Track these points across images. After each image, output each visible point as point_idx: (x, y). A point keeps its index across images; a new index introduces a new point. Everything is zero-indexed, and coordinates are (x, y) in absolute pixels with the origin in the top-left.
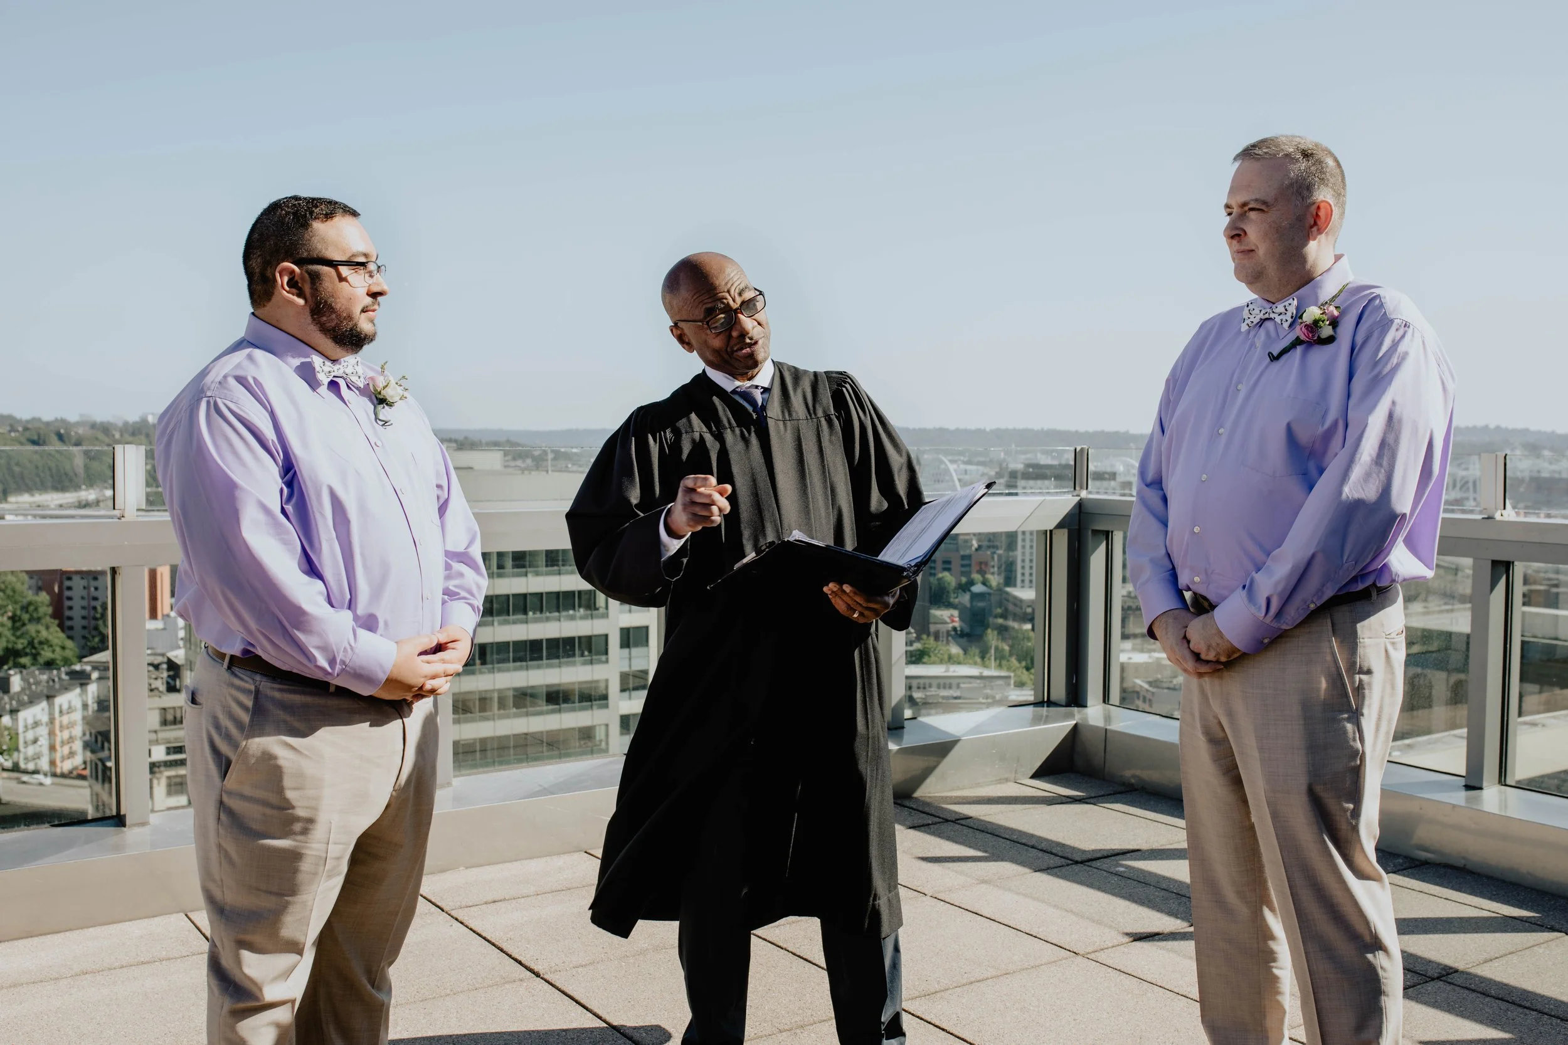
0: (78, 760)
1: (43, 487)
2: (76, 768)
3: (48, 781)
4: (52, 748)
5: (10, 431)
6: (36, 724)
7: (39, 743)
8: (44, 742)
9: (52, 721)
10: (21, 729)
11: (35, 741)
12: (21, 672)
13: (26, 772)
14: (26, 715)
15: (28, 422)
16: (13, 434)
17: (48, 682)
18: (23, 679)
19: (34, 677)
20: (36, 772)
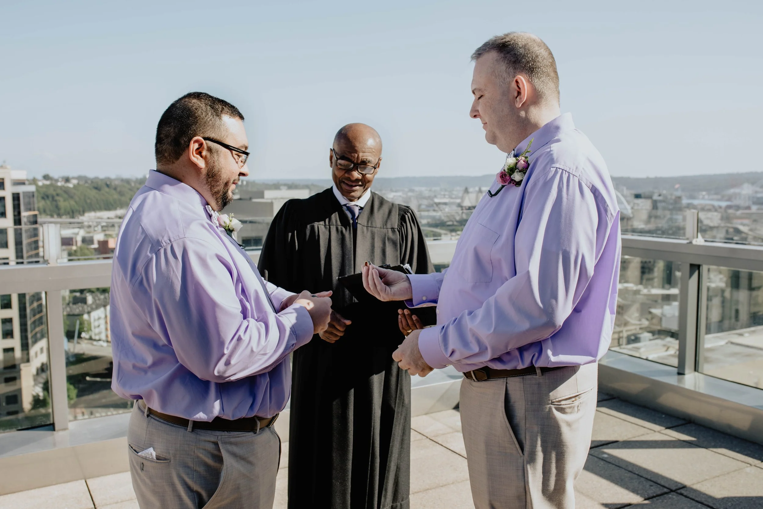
1: (100, 209)
3: (105, 344)
5: (85, 183)
6: (99, 318)
10: (92, 320)
11: (99, 326)
12: (92, 295)
13: (95, 340)
14: (95, 314)
15: (93, 179)
16: (87, 185)
17: (103, 299)
18: (94, 298)
19: (98, 297)
20: (100, 340)
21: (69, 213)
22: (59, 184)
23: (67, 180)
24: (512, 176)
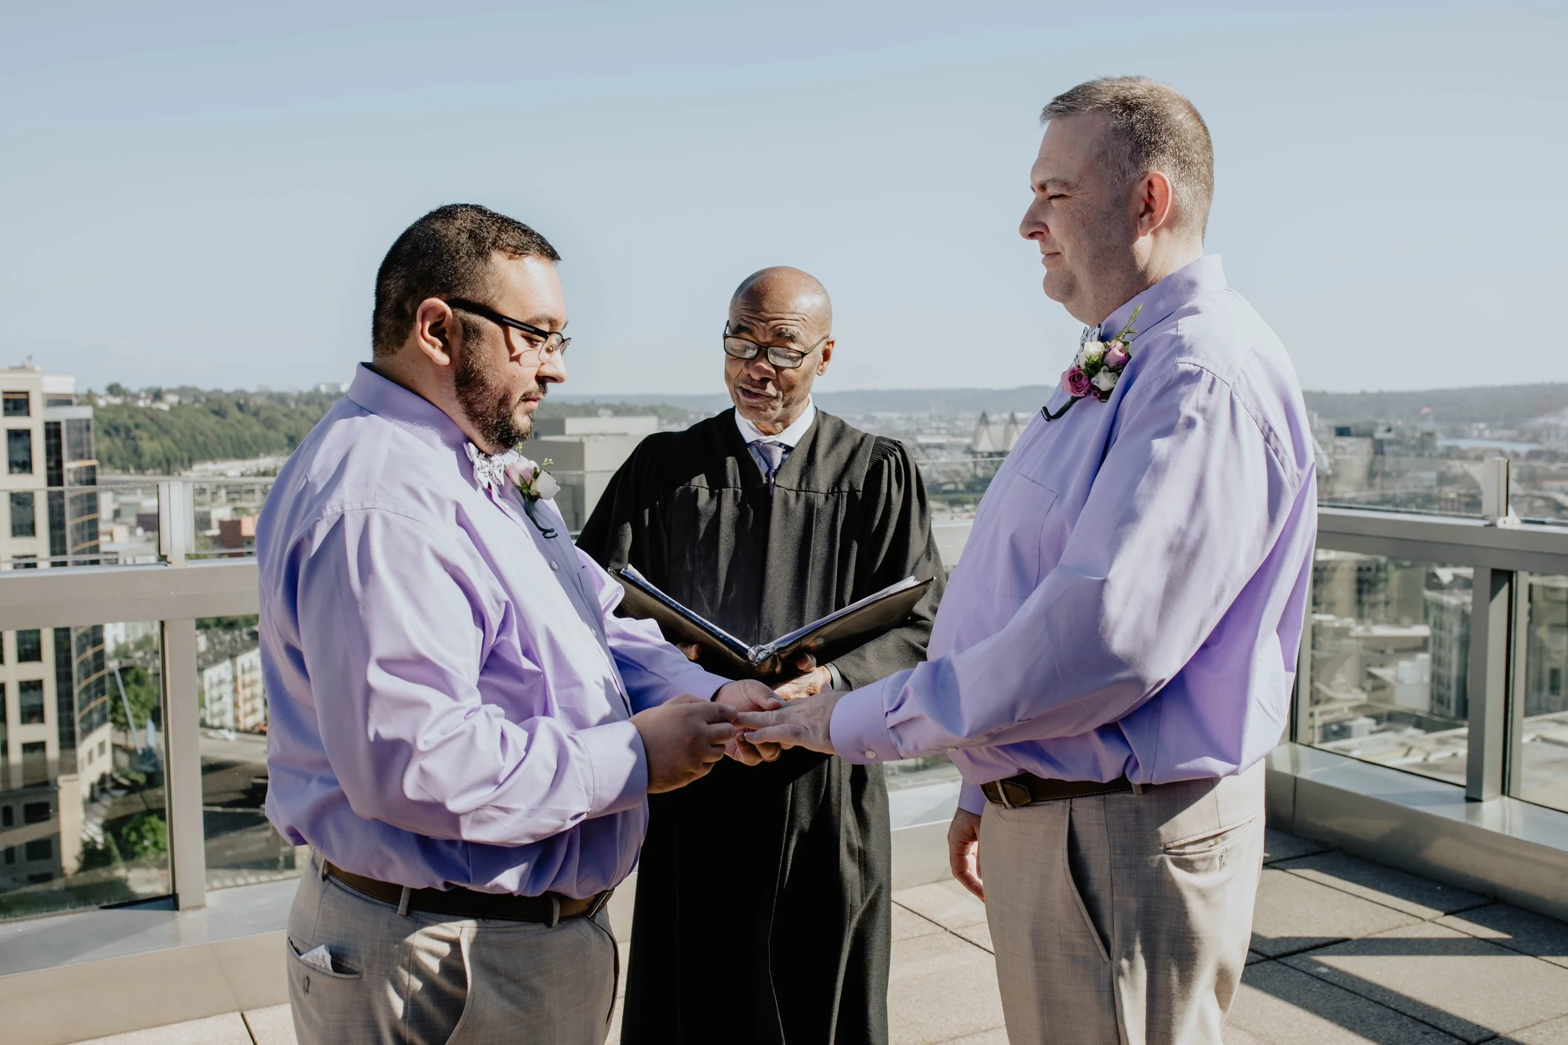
0: (259, 717)
1: (226, 456)
2: (257, 725)
3: (232, 736)
4: (236, 705)
5: (194, 403)
6: (221, 682)
7: (223, 700)
8: (228, 699)
9: (235, 679)
10: (207, 686)
11: (220, 698)
12: (206, 633)
13: (212, 727)
14: (212, 674)
15: (210, 393)
16: (197, 405)
17: (230, 642)
18: (209, 639)
19: (218, 637)
20: (221, 727)
21: (160, 465)
22: (141, 404)
23: (157, 395)
24: (1093, 380)
